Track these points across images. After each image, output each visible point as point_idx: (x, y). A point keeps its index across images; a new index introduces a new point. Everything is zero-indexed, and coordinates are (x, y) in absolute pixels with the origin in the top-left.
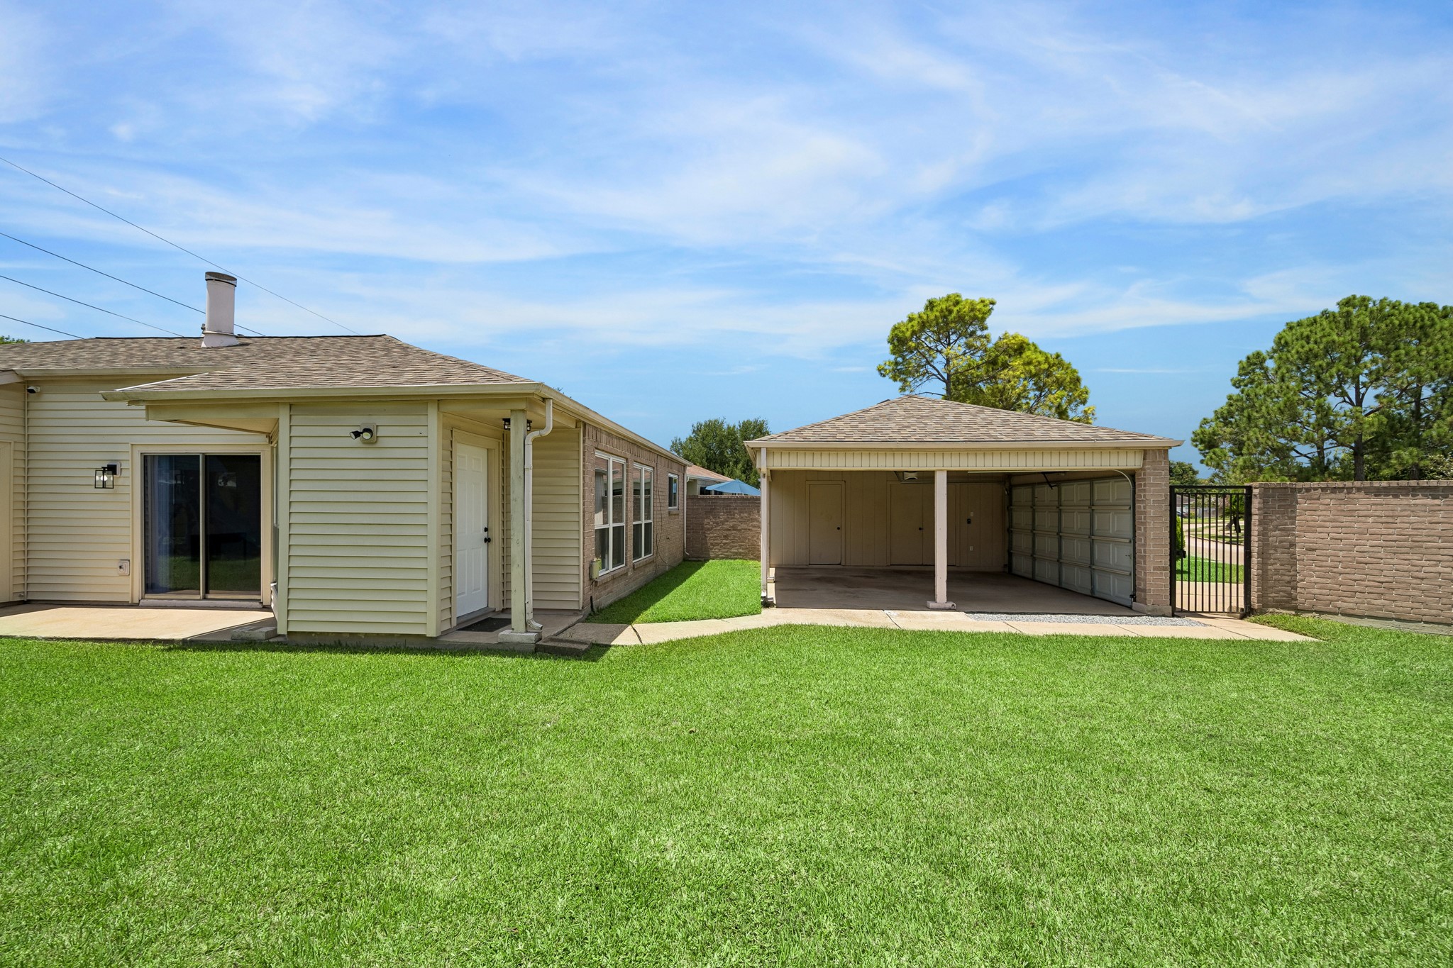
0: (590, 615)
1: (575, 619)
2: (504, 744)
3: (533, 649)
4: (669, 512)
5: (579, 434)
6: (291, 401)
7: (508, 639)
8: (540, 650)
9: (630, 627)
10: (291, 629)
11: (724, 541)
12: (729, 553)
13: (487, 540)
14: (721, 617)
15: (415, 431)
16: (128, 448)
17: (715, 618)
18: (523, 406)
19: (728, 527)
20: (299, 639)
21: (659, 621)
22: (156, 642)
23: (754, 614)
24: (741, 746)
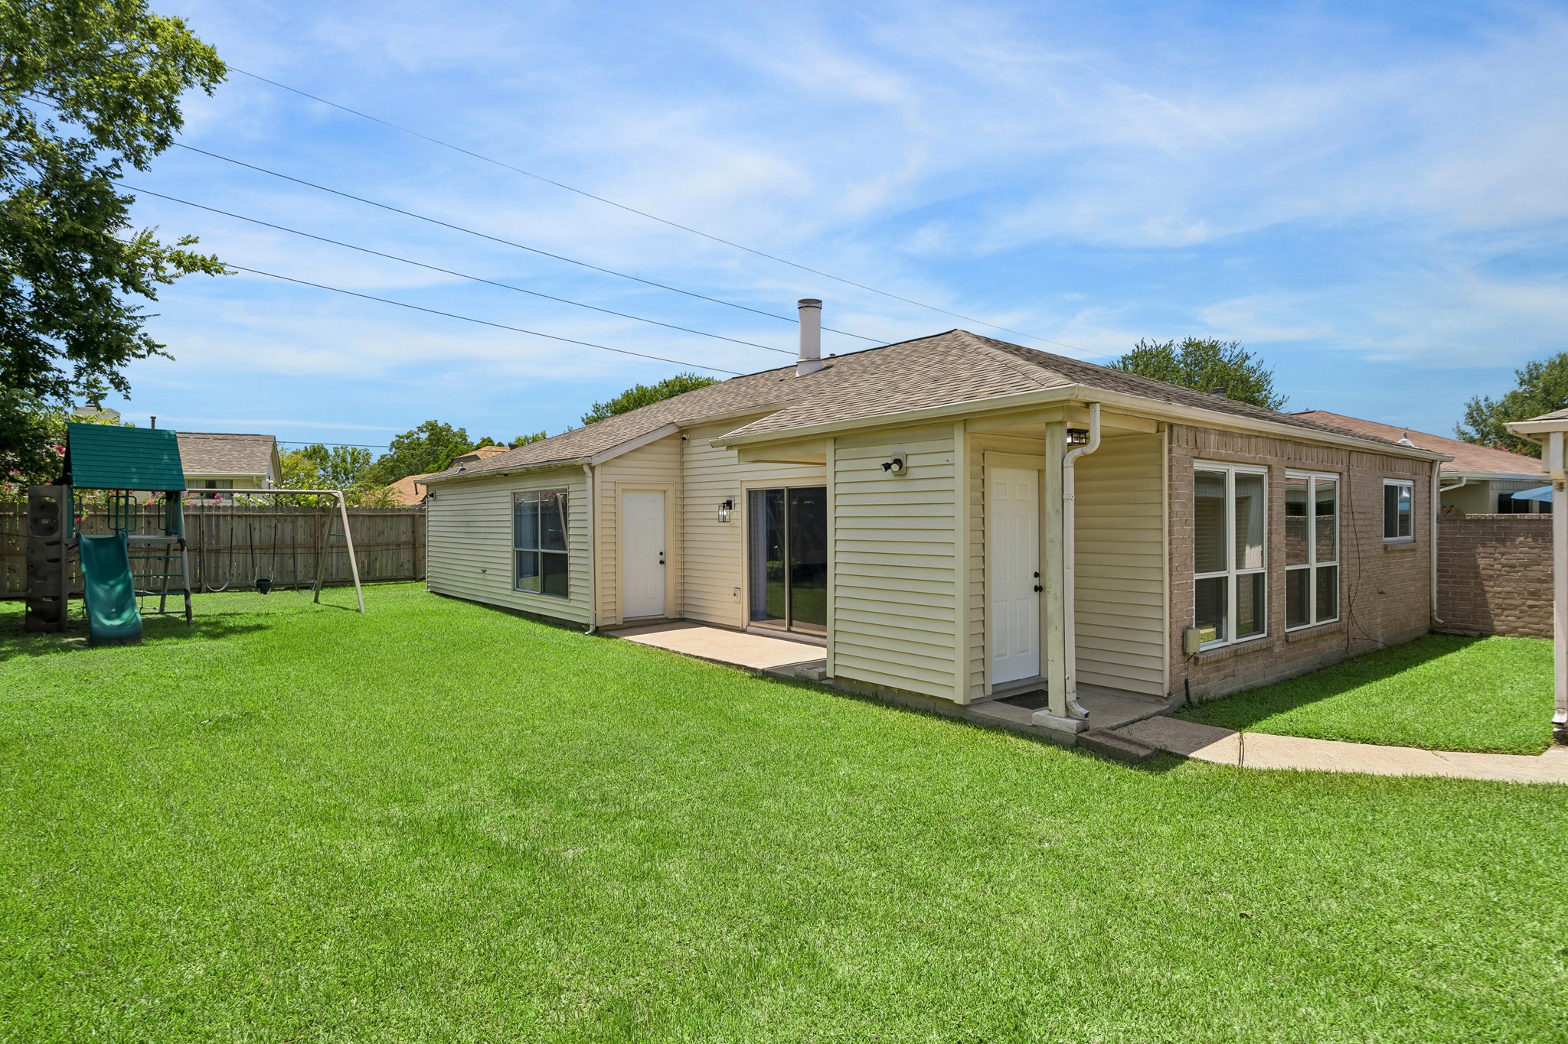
0: (1183, 706)
1: (1158, 708)
2: (984, 851)
3: (1073, 741)
4: (1386, 547)
5: (1161, 441)
6: (836, 435)
7: (1043, 723)
8: (1081, 744)
9: (1238, 734)
10: (838, 673)
11: (1530, 602)
12: (1541, 626)
13: (1038, 589)
14: (1436, 747)
15: (941, 459)
16: (737, 484)
17: (1420, 747)
18: (1058, 417)
19: (1539, 575)
20: (844, 685)
21: (1296, 734)
22: (747, 668)
23: (1520, 753)
24: (1318, 966)
